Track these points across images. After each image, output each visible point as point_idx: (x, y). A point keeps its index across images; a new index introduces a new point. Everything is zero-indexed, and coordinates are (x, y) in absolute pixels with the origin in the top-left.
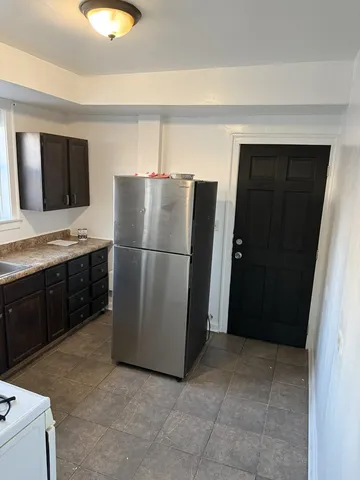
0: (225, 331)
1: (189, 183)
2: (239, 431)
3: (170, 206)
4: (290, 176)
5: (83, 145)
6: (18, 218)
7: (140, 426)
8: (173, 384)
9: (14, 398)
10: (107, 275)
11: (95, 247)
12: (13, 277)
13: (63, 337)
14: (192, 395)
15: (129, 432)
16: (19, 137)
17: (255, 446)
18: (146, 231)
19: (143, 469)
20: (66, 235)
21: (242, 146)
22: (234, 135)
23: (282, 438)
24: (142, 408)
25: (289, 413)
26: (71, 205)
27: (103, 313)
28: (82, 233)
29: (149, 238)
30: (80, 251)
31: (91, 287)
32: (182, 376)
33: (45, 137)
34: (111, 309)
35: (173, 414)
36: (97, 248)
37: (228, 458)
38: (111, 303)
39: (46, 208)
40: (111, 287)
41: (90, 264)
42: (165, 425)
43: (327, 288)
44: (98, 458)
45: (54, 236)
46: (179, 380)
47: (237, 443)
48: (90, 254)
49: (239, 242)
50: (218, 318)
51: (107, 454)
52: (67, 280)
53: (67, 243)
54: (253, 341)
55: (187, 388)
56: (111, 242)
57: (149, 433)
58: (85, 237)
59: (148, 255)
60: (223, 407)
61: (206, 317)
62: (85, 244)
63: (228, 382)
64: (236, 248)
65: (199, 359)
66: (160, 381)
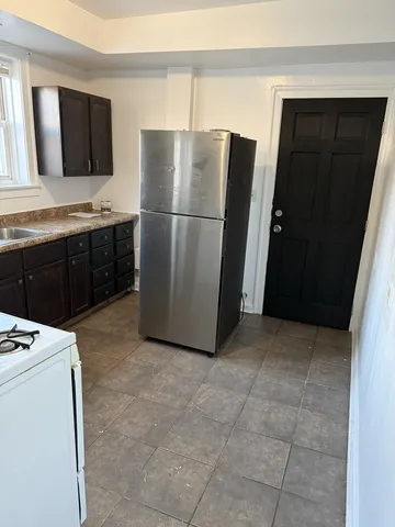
0: (261, 313)
1: (225, 136)
2: (274, 404)
3: (202, 164)
4: (339, 135)
5: (105, 104)
6: (36, 184)
7: (169, 396)
8: (204, 359)
9: (37, 332)
10: (133, 252)
11: (121, 219)
12: (33, 241)
13: (87, 313)
14: (224, 370)
15: (158, 401)
16: (36, 92)
17: (292, 419)
18: (176, 193)
19: (172, 435)
20: (88, 208)
21: (285, 100)
22: (276, 89)
23: (320, 411)
24: (171, 380)
25: (330, 389)
26: (93, 173)
27: (129, 293)
28: (105, 205)
29: (180, 201)
30: (104, 223)
31: (116, 263)
32: (213, 351)
33: (63, 92)
34: (137, 289)
35: (204, 386)
36: (121, 221)
37: (262, 428)
38: (137, 283)
39: (66, 173)
40: (137, 265)
41: (115, 238)
42: (195, 398)
43: (376, 255)
44: (125, 423)
45: (76, 208)
46: (210, 355)
47: (272, 415)
48: (114, 227)
49: (279, 213)
50: (253, 298)
51: (135, 420)
52: (91, 251)
53: (90, 215)
54: (291, 323)
55: (219, 363)
56: (137, 216)
57: (178, 403)
58: (109, 210)
59: (179, 221)
60: (258, 382)
61: (239, 296)
62: (109, 216)
63: (262, 358)
64: (275, 221)
65: (232, 336)
66: (190, 356)
